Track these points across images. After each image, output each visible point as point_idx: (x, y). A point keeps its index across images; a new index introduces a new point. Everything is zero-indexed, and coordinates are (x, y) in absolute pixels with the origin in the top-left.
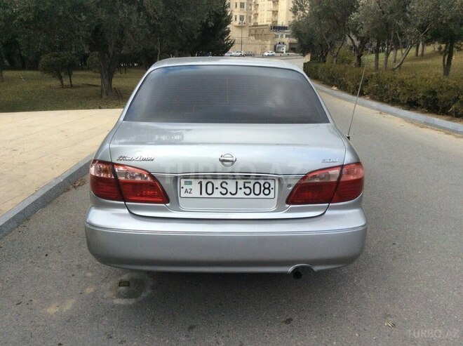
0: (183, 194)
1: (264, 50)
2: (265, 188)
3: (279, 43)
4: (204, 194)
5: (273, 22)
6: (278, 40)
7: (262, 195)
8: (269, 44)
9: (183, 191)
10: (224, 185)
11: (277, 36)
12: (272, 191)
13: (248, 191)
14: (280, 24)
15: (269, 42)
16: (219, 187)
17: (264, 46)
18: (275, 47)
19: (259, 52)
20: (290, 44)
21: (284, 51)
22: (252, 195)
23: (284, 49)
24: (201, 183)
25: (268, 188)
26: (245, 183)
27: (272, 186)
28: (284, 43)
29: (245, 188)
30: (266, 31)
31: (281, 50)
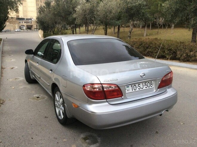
0: (127, 92)
1: (14, 29)
2: (151, 84)
3: (22, 26)
4: (134, 91)
5: (17, 16)
6: (21, 24)
7: (150, 87)
8: (17, 26)
9: (126, 90)
10: (139, 85)
11: (20, 23)
12: (153, 85)
13: (146, 86)
14: (20, 17)
15: (17, 25)
16: (138, 87)
17: (14, 27)
18: (20, 27)
19: (12, 29)
20: (27, 26)
21: (25, 29)
22: (148, 88)
23: (25, 28)
24: (132, 86)
25: (152, 84)
26: (145, 83)
27: (153, 83)
28: (24, 26)
29: (145, 85)
30: (14, 20)
31: (23, 29)
